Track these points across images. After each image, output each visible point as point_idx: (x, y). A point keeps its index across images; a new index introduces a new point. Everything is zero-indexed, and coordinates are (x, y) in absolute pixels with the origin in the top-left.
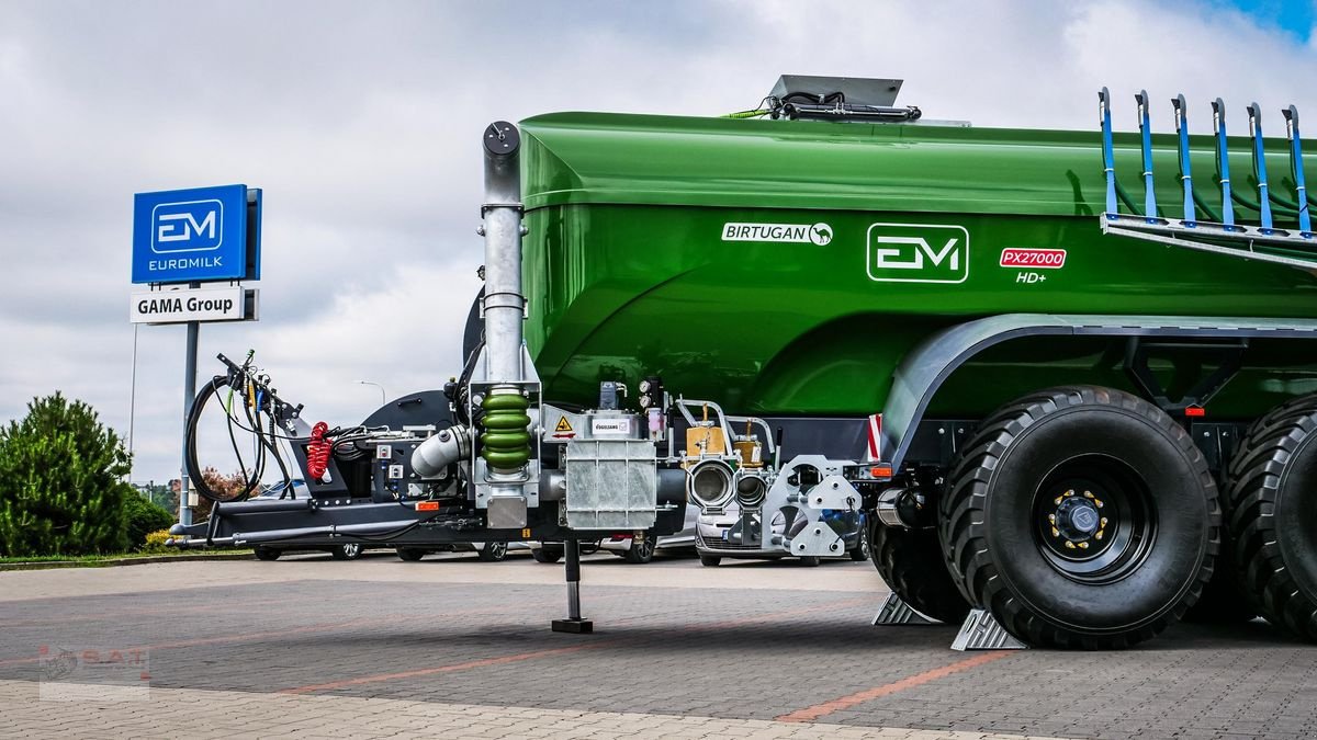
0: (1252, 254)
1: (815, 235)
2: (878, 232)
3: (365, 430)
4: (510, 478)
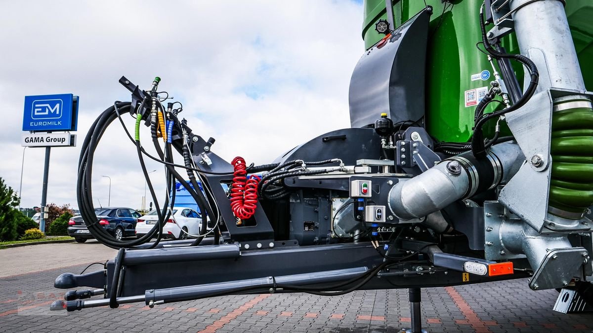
3: (304, 165)
4: (574, 225)
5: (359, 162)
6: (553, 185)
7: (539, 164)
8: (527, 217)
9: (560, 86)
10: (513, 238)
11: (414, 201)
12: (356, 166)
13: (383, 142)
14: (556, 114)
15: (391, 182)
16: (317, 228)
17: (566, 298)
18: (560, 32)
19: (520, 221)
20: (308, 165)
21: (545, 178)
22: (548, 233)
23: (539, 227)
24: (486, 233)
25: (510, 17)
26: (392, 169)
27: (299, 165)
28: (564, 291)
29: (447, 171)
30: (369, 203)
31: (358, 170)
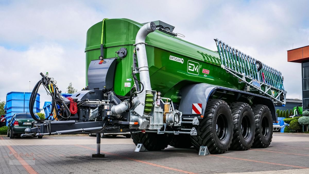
0: (236, 75)
1: (181, 61)
2: (190, 62)
3: (89, 100)
4: (147, 116)
5: (102, 100)
6: (145, 108)
7: (143, 104)
8: (140, 114)
9: (147, 90)
10: (136, 119)
11: (118, 110)
12: (102, 101)
13: (104, 94)
14: (146, 95)
15: (112, 106)
16: (86, 117)
17: (139, 147)
18: (148, 78)
19: (138, 115)
20: (90, 100)
21: (144, 107)
22: (143, 118)
23: (142, 116)
24: (131, 118)
25: (139, 72)
26: (109, 103)
27: (88, 100)
28: (138, 145)
29: (125, 104)
30: (108, 111)
31: (102, 102)
